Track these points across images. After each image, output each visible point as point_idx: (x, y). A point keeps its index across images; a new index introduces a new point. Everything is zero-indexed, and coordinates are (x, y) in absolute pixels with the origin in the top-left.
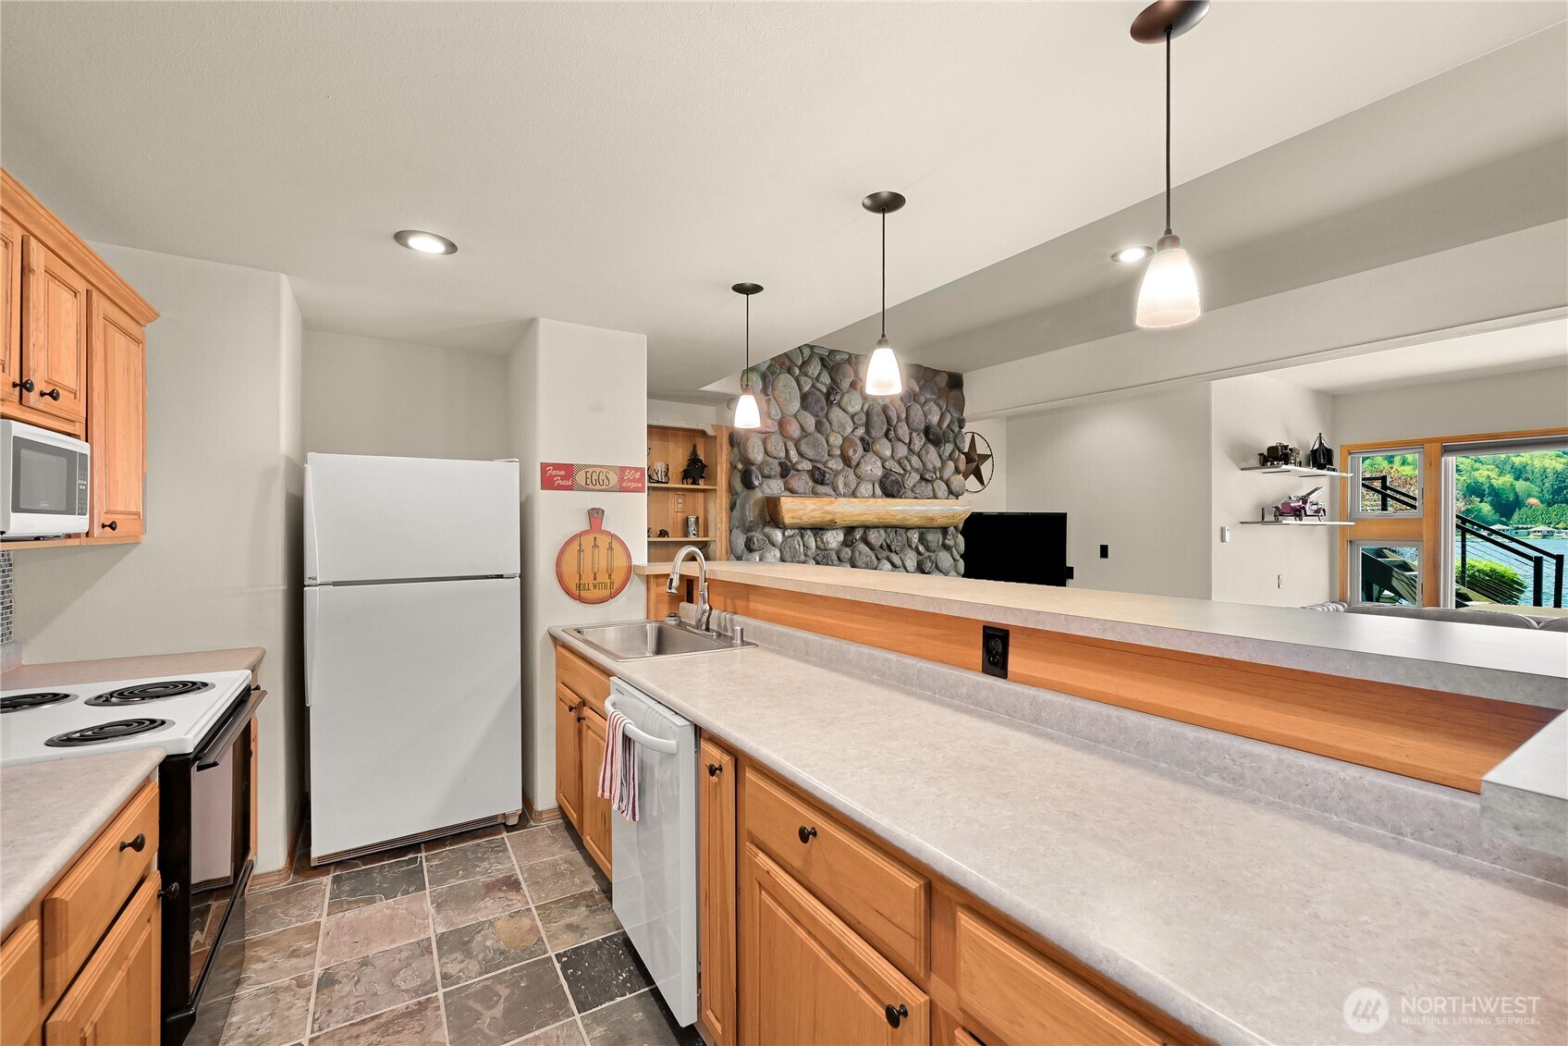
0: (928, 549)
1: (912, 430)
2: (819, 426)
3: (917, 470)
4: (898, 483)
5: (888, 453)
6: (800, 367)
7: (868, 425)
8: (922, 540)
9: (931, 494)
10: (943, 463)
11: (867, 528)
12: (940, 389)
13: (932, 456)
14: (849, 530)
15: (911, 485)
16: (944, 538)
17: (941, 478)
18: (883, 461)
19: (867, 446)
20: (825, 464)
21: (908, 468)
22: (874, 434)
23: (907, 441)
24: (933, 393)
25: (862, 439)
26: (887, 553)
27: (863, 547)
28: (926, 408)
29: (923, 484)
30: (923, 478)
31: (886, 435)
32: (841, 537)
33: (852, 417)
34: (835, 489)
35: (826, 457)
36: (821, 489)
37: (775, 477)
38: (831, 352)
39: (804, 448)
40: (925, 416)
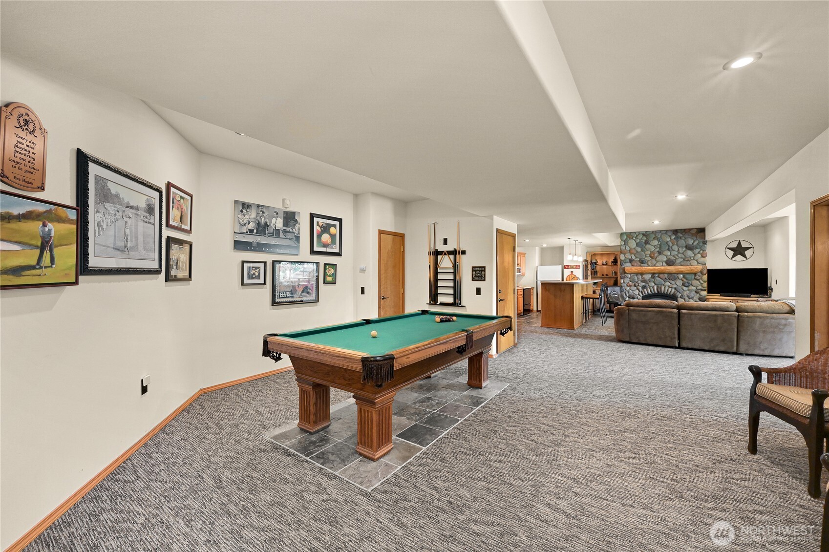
0: (687, 280)
1: (679, 247)
2: (642, 250)
3: (681, 258)
4: (673, 261)
5: (669, 254)
6: (636, 237)
7: (660, 248)
8: (684, 277)
9: (689, 264)
10: (695, 255)
11: (659, 273)
12: (692, 234)
13: (689, 253)
14: (653, 274)
15: (679, 262)
16: (695, 277)
17: (694, 259)
18: (667, 256)
19: (660, 253)
20: (644, 259)
21: (677, 257)
22: (662, 250)
23: (677, 250)
24: (689, 235)
25: (658, 251)
26: (669, 280)
27: (658, 278)
28: (686, 240)
29: (685, 261)
30: (684, 260)
31: (668, 249)
32: (650, 276)
33: (654, 246)
34: (648, 264)
35: (644, 257)
36: (642, 265)
37: (628, 263)
38: (646, 232)
39: (637, 256)
40: (685, 242)
